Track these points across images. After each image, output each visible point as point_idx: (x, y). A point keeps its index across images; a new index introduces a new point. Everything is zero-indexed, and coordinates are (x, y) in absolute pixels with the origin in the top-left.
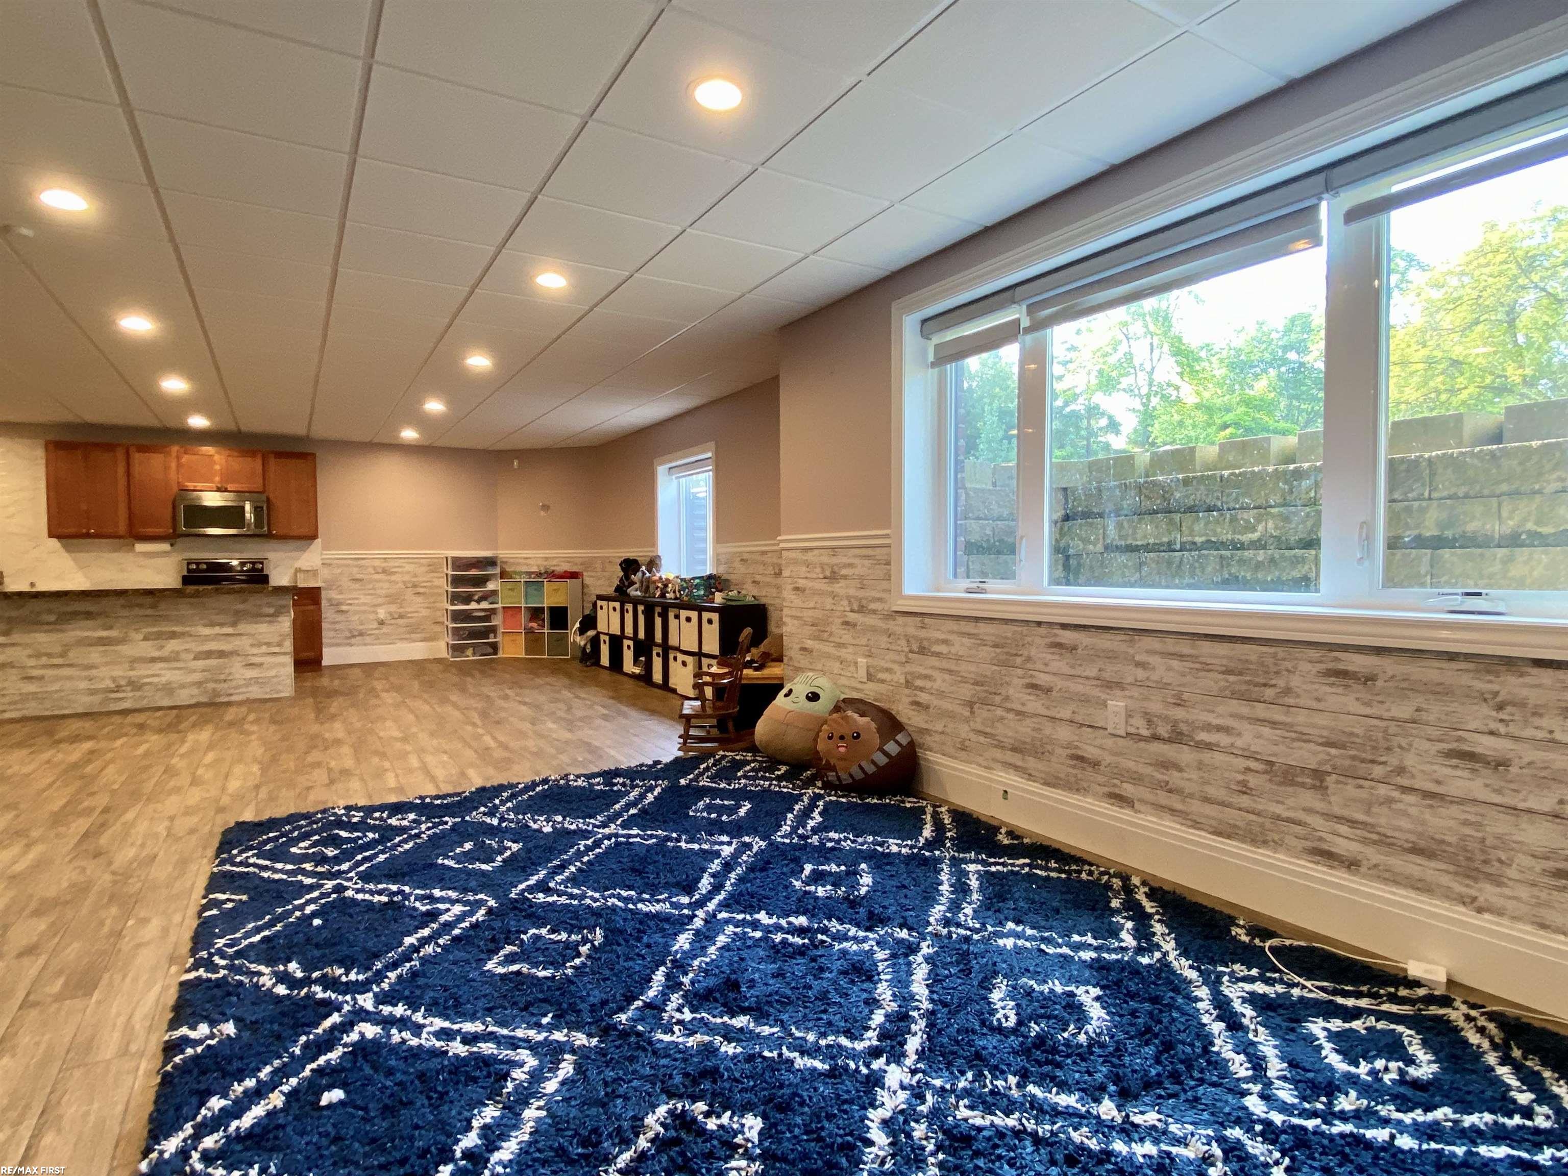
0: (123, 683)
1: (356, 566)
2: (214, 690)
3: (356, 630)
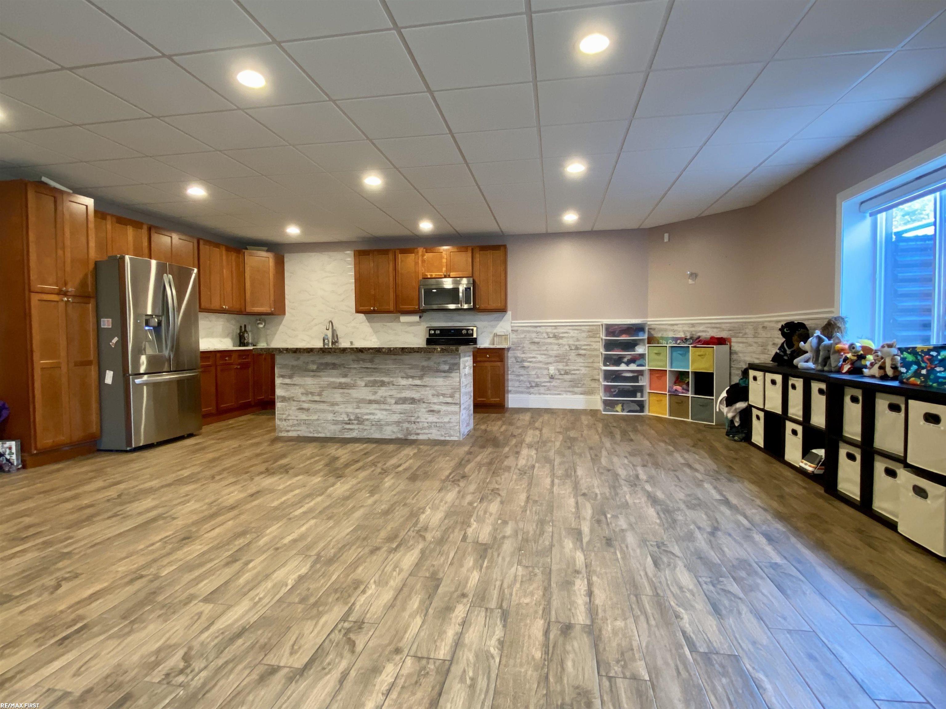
0: (352, 417)
1: (535, 332)
2: (407, 429)
3: (534, 381)
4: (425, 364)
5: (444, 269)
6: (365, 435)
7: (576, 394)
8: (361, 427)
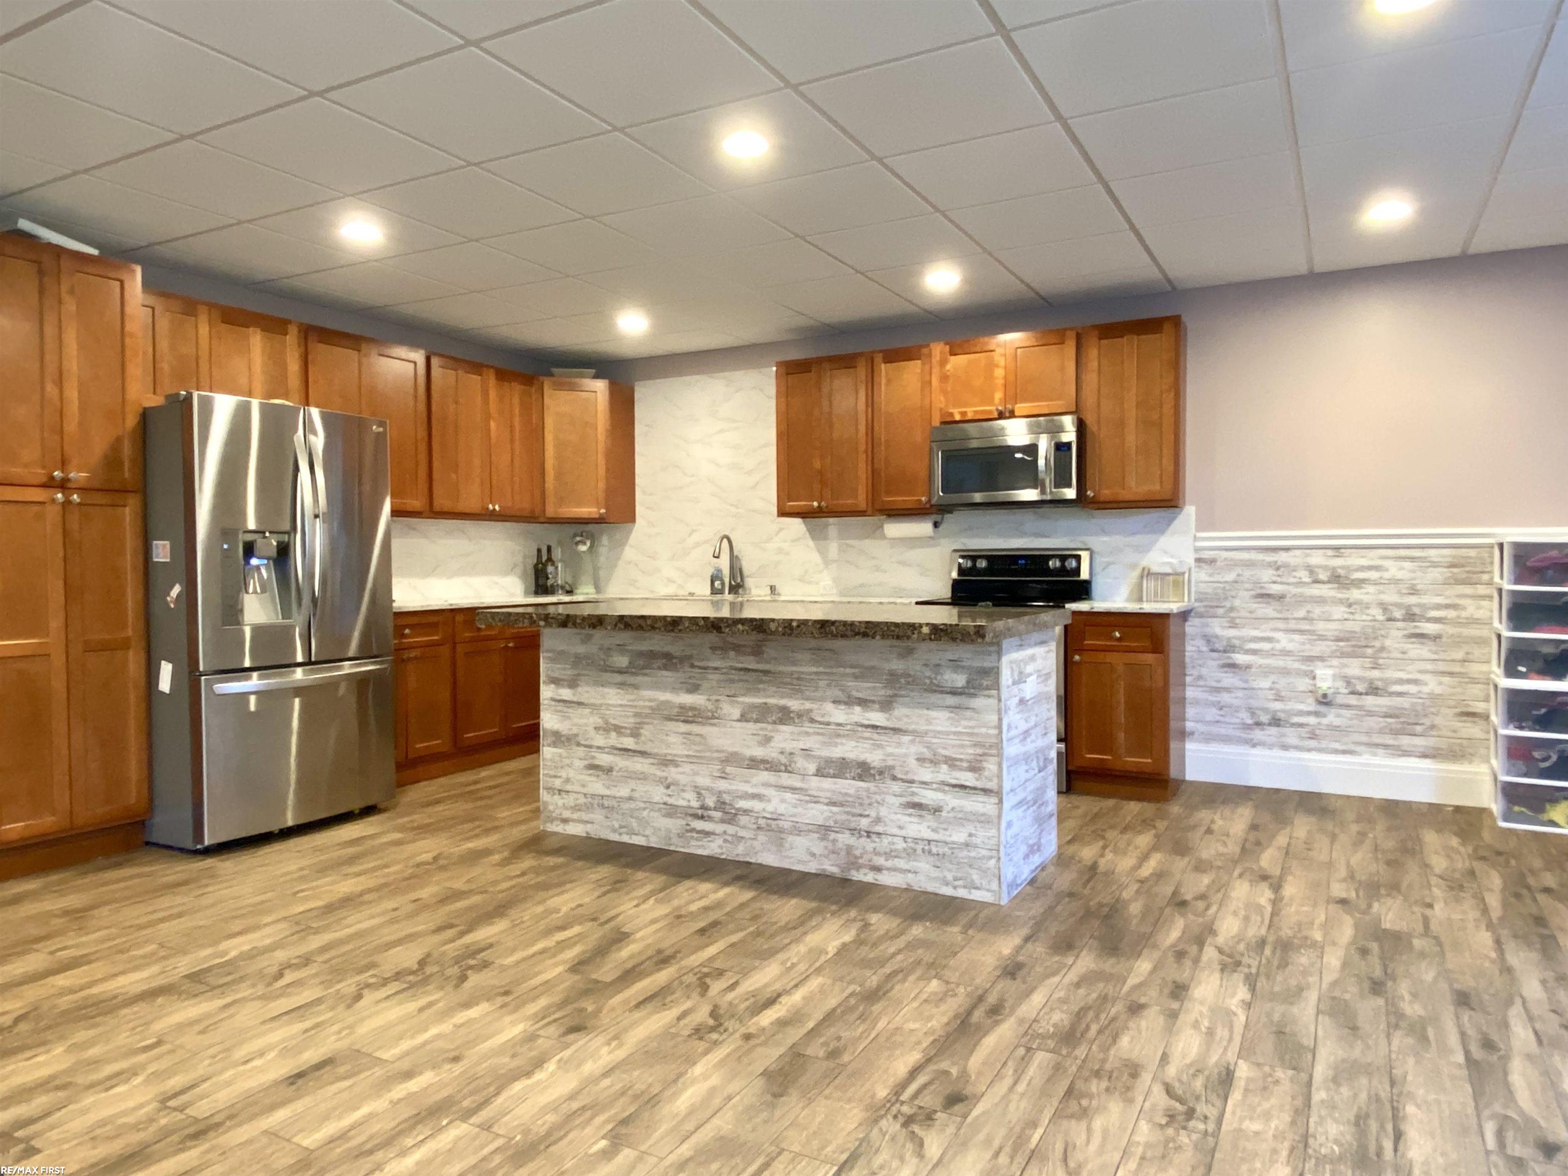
0: (710, 802)
1: (1270, 565)
2: (849, 849)
3: (1266, 710)
4: (897, 665)
5: (998, 396)
6: (739, 852)
7: (1406, 753)
8: (731, 829)
